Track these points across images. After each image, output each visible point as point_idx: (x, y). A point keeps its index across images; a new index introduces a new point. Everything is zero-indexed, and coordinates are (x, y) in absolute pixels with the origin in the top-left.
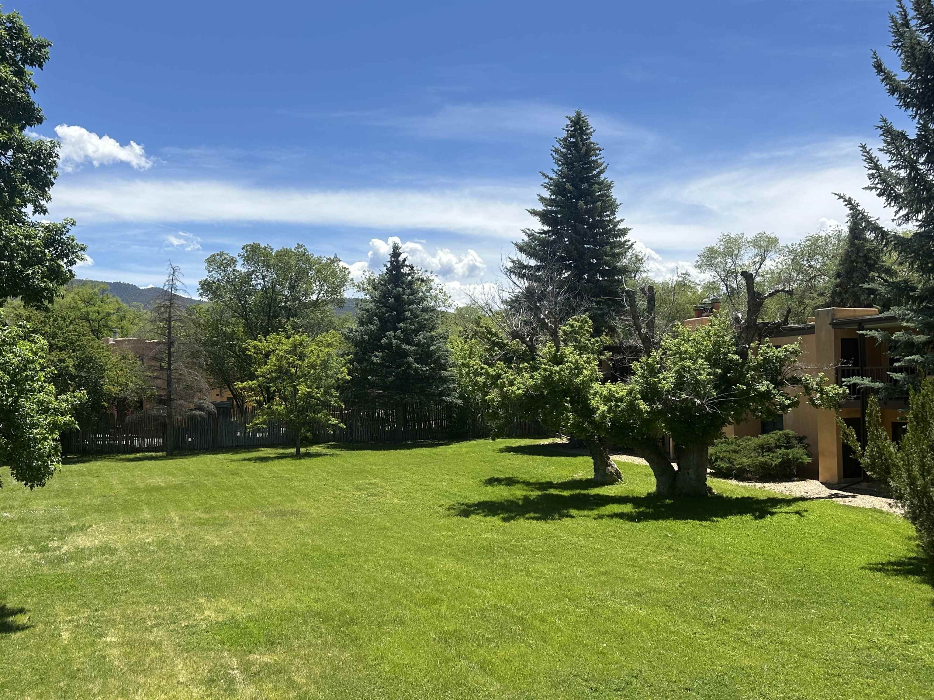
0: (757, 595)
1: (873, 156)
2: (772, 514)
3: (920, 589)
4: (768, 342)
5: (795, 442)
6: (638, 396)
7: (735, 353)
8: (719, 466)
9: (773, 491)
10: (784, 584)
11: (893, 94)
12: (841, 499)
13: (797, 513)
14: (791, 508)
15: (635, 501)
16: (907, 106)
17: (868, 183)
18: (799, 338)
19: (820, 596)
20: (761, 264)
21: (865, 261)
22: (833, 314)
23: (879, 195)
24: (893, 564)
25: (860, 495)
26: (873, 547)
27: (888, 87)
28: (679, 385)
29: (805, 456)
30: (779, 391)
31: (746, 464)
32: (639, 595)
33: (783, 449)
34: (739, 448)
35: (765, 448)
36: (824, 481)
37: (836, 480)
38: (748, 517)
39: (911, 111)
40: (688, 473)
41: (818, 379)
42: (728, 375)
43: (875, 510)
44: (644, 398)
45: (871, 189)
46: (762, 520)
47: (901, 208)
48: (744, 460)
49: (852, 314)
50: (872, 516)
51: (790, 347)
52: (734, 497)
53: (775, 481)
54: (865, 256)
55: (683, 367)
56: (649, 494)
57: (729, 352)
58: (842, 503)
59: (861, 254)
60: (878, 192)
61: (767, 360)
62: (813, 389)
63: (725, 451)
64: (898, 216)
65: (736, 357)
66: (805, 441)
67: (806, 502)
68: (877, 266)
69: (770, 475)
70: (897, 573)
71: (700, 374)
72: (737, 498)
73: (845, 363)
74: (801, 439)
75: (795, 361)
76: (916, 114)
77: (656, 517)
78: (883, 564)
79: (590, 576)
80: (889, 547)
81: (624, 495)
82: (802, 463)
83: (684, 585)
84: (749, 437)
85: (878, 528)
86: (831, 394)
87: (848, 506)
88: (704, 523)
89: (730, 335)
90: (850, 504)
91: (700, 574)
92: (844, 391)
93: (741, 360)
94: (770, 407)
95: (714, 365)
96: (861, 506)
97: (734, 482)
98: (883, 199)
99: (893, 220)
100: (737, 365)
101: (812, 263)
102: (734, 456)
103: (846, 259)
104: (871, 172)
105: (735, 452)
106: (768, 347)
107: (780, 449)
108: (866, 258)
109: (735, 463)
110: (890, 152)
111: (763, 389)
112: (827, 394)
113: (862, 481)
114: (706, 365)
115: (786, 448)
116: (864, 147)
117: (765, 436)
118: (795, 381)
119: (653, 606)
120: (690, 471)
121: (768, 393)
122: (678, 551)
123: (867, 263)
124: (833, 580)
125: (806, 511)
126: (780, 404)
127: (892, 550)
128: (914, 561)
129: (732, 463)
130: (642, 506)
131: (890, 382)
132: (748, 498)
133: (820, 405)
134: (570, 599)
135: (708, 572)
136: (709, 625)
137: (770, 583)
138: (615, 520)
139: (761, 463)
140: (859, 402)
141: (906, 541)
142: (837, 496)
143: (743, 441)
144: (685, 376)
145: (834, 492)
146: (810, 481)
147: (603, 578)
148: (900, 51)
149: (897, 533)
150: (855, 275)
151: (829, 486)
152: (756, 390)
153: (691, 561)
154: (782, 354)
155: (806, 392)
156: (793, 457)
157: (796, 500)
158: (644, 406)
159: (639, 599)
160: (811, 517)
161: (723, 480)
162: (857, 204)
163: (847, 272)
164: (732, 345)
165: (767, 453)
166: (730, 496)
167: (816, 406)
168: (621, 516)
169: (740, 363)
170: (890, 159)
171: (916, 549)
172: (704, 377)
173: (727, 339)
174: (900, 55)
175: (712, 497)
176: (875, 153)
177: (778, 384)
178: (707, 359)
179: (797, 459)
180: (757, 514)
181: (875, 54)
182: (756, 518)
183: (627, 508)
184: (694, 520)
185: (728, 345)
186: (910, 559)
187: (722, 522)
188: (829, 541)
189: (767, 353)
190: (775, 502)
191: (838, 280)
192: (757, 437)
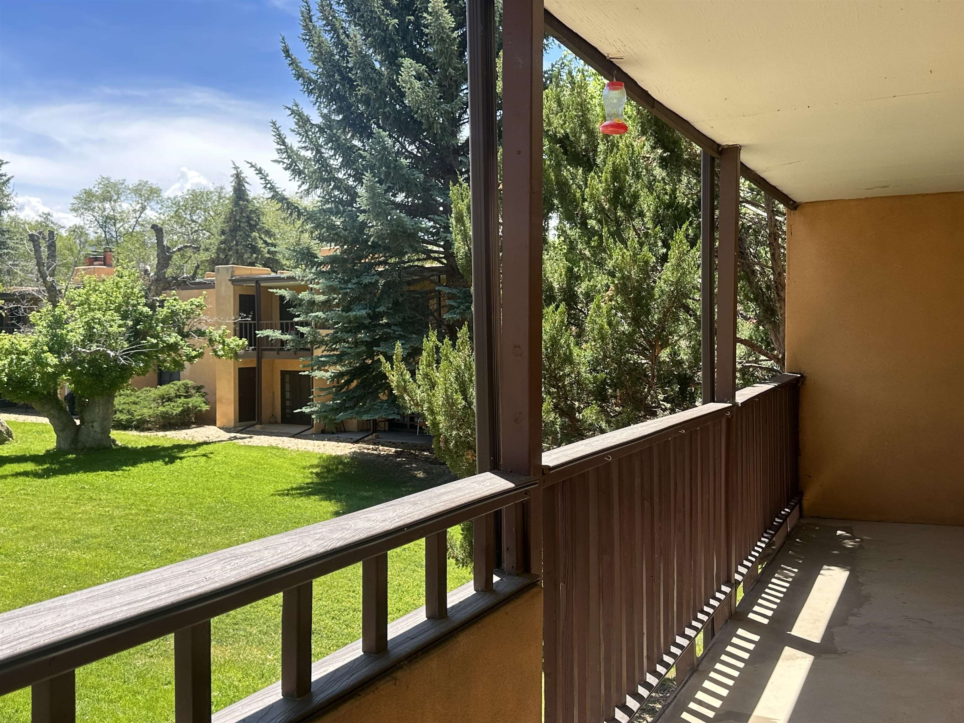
0: (190, 527)
1: (282, 133)
2: (181, 458)
3: (321, 506)
4: (174, 295)
5: (193, 391)
6: (46, 348)
7: (146, 305)
8: (119, 418)
9: (176, 439)
10: (211, 515)
11: (298, 79)
12: (240, 440)
13: (204, 455)
14: (197, 452)
15: (35, 459)
16: (310, 92)
17: (276, 156)
18: (204, 292)
19: (244, 521)
20: (141, 213)
21: (248, 222)
22: (233, 271)
23: (286, 169)
24: (296, 489)
25: (256, 436)
26: (276, 478)
27: (294, 72)
28: (90, 337)
29: (204, 404)
30: (186, 342)
31: (146, 415)
32: (77, 542)
33: (182, 398)
34: (139, 400)
35: (166, 399)
36: (221, 426)
37: (232, 424)
38: (158, 464)
39: (312, 98)
40: (92, 426)
41: (221, 332)
42: (138, 327)
43: (272, 447)
44: (51, 350)
45: (279, 162)
46: (173, 465)
47: (303, 183)
48: (145, 410)
49: (249, 272)
50: (271, 453)
51: (196, 301)
52: (139, 447)
53: (175, 429)
54: (248, 217)
55: (93, 319)
56: (48, 451)
57: (139, 304)
58: (242, 444)
59: (244, 215)
60: (285, 165)
61: (174, 313)
62: (216, 341)
63: (125, 403)
64: (301, 189)
65: (146, 309)
66: (203, 390)
67: (210, 446)
68: (258, 227)
69: (169, 423)
70: (301, 495)
71: (111, 326)
72: (142, 448)
73: (245, 317)
74: (198, 389)
75: (199, 314)
76: (317, 102)
77: (65, 470)
78: (288, 490)
79: (18, 532)
80: (289, 476)
81: (19, 454)
82: (200, 411)
83: (119, 528)
84: (148, 388)
85: (278, 462)
86: (232, 346)
87: (248, 446)
88: (117, 473)
89: (139, 287)
90: (250, 444)
91: (131, 517)
92: (243, 343)
93: (151, 313)
94: (176, 358)
95: (124, 317)
96: (260, 445)
97: (135, 433)
98: (288, 173)
99: (297, 193)
100: (147, 317)
101: (194, 218)
102: (133, 407)
103: (230, 218)
104: (279, 147)
105: (135, 403)
106: (175, 300)
107: (180, 398)
108: (249, 218)
109: (135, 414)
110: (300, 134)
111: (172, 340)
112: (228, 345)
113: (256, 424)
114: (117, 316)
115: (186, 397)
116: (274, 124)
117: (164, 387)
118: (201, 333)
119: (96, 550)
120: (95, 424)
121: (176, 344)
122: (100, 500)
123: (249, 223)
124: (252, 507)
125: (212, 453)
126: (187, 355)
127: (292, 479)
128: (311, 486)
129: (132, 414)
130: (46, 463)
131: (297, 334)
132: (154, 447)
133: (223, 355)
134: (5, 556)
135: (137, 514)
136: (155, 556)
137: (197, 516)
138: (21, 478)
139: (163, 412)
140: (255, 352)
141: (302, 470)
142: (235, 438)
143: (142, 393)
144: (94, 328)
145: (233, 435)
146: (207, 427)
147: (33, 533)
148: (308, 44)
149: (294, 464)
150: (239, 233)
151: (227, 430)
152: (164, 342)
153: (117, 507)
154: (188, 307)
155: (210, 344)
156: (193, 406)
157: (200, 444)
158: (52, 359)
159: (79, 545)
160: (218, 458)
161: (123, 432)
162: (267, 174)
163: (231, 231)
164: (141, 297)
165: (167, 403)
166: (134, 446)
167: (219, 356)
168: (26, 474)
169: (150, 316)
170: (300, 140)
171: (310, 476)
172: (115, 329)
173: (136, 290)
174: (307, 48)
175: (116, 449)
176: (285, 132)
177: (185, 336)
178: (117, 310)
179: (196, 407)
180: (167, 459)
181: (283, 39)
182: (166, 464)
183: (29, 467)
184: (105, 471)
185: (138, 297)
186: (307, 484)
187: (134, 470)
188: (238, 476)
189: (175, 306)
190: (181, 448)
191: (223, 237)
192: (156, 388)
